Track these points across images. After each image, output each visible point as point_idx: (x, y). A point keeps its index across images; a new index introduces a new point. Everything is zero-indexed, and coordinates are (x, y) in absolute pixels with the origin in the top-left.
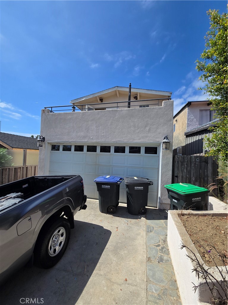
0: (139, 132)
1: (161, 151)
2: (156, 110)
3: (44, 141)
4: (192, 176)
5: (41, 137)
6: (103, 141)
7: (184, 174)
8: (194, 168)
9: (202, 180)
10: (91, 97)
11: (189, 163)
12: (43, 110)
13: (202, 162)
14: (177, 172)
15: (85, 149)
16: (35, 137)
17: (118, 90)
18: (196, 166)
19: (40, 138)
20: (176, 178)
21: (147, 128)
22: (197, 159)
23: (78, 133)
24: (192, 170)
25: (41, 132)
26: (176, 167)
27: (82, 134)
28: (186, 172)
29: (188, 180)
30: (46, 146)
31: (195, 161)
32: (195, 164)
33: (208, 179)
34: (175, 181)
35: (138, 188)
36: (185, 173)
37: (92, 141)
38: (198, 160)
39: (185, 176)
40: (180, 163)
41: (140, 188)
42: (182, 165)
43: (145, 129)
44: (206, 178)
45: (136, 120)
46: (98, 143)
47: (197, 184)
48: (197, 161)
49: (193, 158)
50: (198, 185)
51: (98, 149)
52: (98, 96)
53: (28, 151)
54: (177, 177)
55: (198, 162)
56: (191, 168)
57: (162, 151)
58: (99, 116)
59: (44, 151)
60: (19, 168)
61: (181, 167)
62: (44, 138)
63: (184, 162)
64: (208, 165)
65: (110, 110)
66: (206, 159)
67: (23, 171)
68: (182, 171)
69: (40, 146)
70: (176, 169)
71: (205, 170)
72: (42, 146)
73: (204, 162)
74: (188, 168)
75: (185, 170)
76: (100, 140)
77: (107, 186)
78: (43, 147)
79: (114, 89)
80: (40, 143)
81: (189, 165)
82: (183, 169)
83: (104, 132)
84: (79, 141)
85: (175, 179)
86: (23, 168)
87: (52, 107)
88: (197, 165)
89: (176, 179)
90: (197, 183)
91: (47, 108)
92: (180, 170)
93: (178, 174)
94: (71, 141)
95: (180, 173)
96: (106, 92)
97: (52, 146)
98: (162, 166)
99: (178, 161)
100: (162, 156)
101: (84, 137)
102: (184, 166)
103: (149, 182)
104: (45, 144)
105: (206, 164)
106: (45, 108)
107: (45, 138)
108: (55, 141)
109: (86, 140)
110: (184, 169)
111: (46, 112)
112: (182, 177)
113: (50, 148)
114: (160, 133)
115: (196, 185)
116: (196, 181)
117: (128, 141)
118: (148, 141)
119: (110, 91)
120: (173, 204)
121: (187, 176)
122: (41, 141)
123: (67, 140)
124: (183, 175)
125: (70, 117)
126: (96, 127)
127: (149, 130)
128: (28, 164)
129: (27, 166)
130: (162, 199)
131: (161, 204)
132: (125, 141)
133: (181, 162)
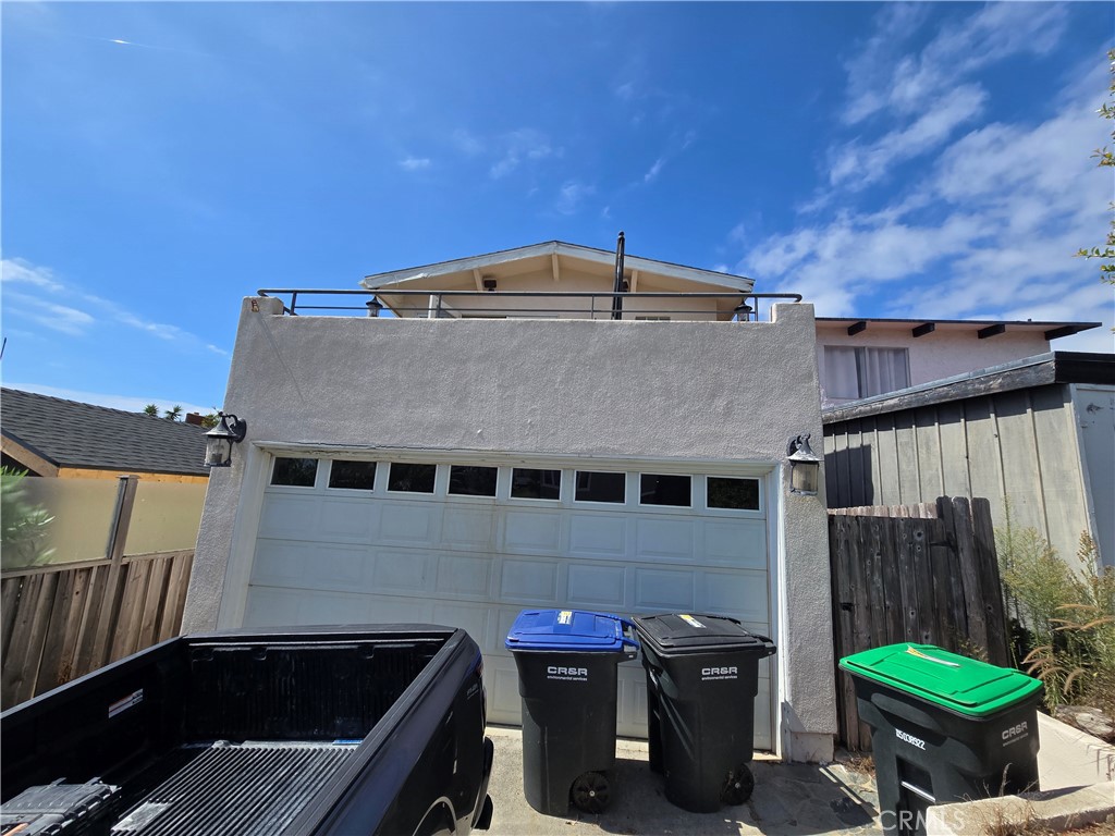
0: (685, 418)
1: (781, 497)
2: (750, 336)
3: (239, 441)
4: (905, 603)
5: (230, 422)
6: (529, 448)
7: (874, 593)
8: (910, 567)
9: (945, 620)
10: (452, 269)
11: (890, 548)
12: (254, 302)
13: (936, 544)
14: (847, 589)
15: (442, 480)
16: (162, 414)
17: (559, 253)
18: (916, 559)
19: (224, 423)
20: (847, 612)
21: (720, 403)
22: (915, 534)
23: (414, 407)
24: (902, 578)
25: (229, 396)
26: (840, 563)
27: (434, 414)
28: (879, 585)
29: (891, 621)
30: (250, 460)
31: (912, 541)
32: (912, 552)
33: (967, 617)
34: (842, 623)
35: (716, 675)
36: (878, 589)
37: (476, 449)
38: (919, 535)
39: (880, 604)
40: (855, 547)
41: (724, 670)
42: (862, 559)
43: (710, 405)
44: (958, 609)
45: (672, 368)
46: (506, 455)
47: (927, 637)
48: (919, 539)
49: (902, 527)
50: (930, 640)
51: (504, 483)
52: (479, 269)
53: (145, 482)
54: (848, 607)
55: (920, 543)
56: (897, 567)
57: (786, 498)
58: (515, 343)
59: (236, 485)
60: (82, 570)
61: (861, 567)
62: (241, 427)
63: (871, 544)
64: (957, 556)
65: (562, 322)
66: (949, 534)
67: (100, 588)
68: (867, 583)
69: (218, 461)
70: (842, 575)
71: (953, 579)
72: (228, 463)
73: (943, 544)
74: (889, 570)
75: (877, 578)
76: (516, 445)
77: (572, 671)
78: (233, 466)
79: (544, 251)
80: (220, 447)
81: (891, 558)
82: (868, 572)
83: (535, 410)
84: (419, 444)
85: (842, 619)
86: (104, 569)
87: (295, 292)
88: (920, 555)
89: (848, 619)
90: (925, 634)
91: (271, 296)
92: (859, 580)
93: (852, 597)
94: (379, 442)
95: (860, 593)
96: (514, 258)
97: (278, 460)
98: (787, 562)
99: (847, 542)
100: (788, 518)
101: (445, 429)
102: (872, 560)
103: (759, 643)
104: (243, 452)
105: (953, 555)
106: (262, 293)
107: (249, 425)
108: (296, 439)
109: (450, 444)
110: (872, 574)
111: (264, 309)
112: (869, 608)
113: (268, 470)
114: (771, 426)
115: (924, 639)
116: (922, 622)
117: (640, 454)
118: (725, 453)
119: (529, 254)
120: (900, 753)
121: (887, 603)
122: (224, 441)
123: (359, 440)
124: (869, 600)
125: (380, 337)
126: (499, 386)
127: (728, 412)
128: (133, 549)
129: (125, 562)
130: (798, 711)
131: (794, 734)
132: (630, 451)
133: (859, 542)
